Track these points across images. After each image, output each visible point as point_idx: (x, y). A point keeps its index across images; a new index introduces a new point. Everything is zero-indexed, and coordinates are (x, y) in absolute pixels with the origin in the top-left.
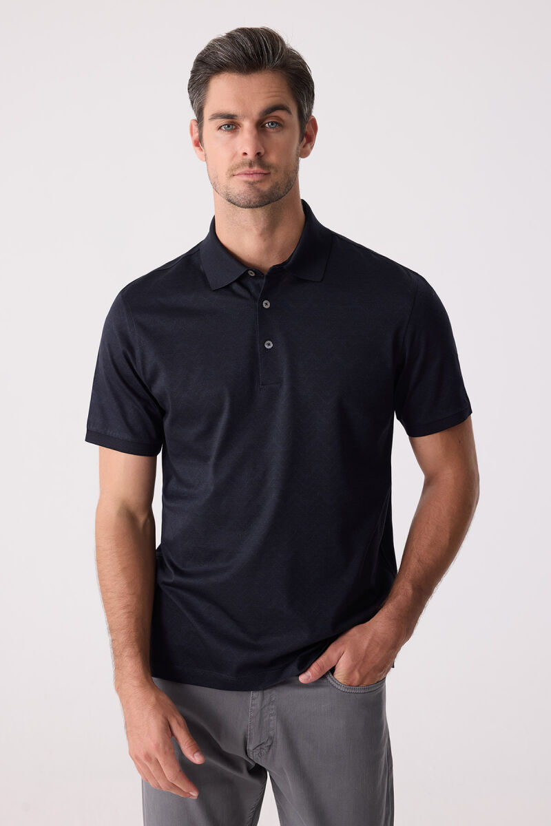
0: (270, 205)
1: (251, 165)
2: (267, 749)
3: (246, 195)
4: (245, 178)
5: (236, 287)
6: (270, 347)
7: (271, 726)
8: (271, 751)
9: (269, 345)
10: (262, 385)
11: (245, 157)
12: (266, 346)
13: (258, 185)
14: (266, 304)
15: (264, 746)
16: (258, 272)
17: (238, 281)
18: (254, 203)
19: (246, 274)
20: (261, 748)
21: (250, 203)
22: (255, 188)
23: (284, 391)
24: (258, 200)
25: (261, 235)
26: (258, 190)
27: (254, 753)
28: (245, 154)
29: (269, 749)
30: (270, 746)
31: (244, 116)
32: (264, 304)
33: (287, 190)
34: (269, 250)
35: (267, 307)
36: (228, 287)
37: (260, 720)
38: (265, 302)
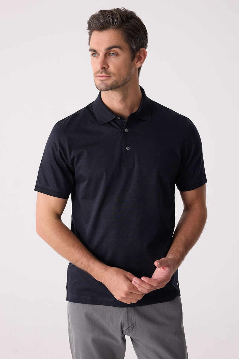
1: (101, 73)
2: (131, 329)
4: (100, 78)
5: (112, 123)
7: (133, 319)
8: (134, 330)
9: (128, 149)
10: (125, 166)
13: (105, 82)
14: (126, 130)
15: (130, 328)
17: (113, 120)
19: (116, 118)
20: (129, 329)
22: (104, 83)
23: (135, 169)
25: (120, 102)
27: (126, 332)
29: (133, 329)
30: (133, 327)
34: (124, 108)
35: (127, 131)
36: (109, 123)
37: (127, 316)
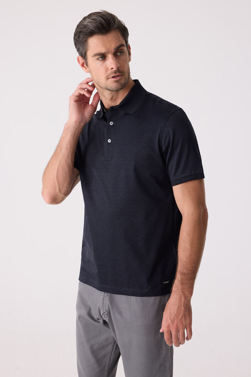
1: (115, 73)
4: (113, 79)
6: (110, 142)
7: (107, 306)
10: (105, 158)
11: (112, 70)
12: (108, 142)
14: (111, 123)
20: (104, 315)
28: (112, 68)
29: (107, 315)
31: (108, 53)
35: (111, 125)
37: (103, 302)
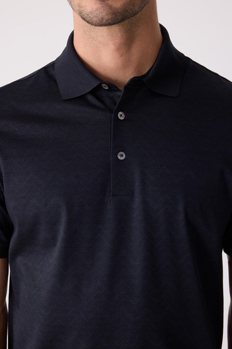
0: (127, 21)
3: (98, 12)
5: (90, 98)
6: (122, 158)
9: (122, 156)
12: (119, 157)
14: (121, 116)
16: (112, 86)
18: (107, 20)
19: (99, 87)
21: (102, 21)
23: (137, 200)
24: (110, 17)
25: (118, 49)
26: (110, 7)
32: (119, 116)
33: (143, 5)
34: (125, 65)
35: (122, 118)
36: (82, 98)
38: (120, 113)
